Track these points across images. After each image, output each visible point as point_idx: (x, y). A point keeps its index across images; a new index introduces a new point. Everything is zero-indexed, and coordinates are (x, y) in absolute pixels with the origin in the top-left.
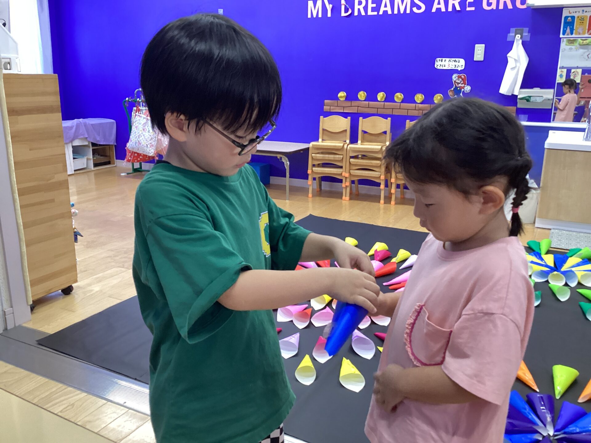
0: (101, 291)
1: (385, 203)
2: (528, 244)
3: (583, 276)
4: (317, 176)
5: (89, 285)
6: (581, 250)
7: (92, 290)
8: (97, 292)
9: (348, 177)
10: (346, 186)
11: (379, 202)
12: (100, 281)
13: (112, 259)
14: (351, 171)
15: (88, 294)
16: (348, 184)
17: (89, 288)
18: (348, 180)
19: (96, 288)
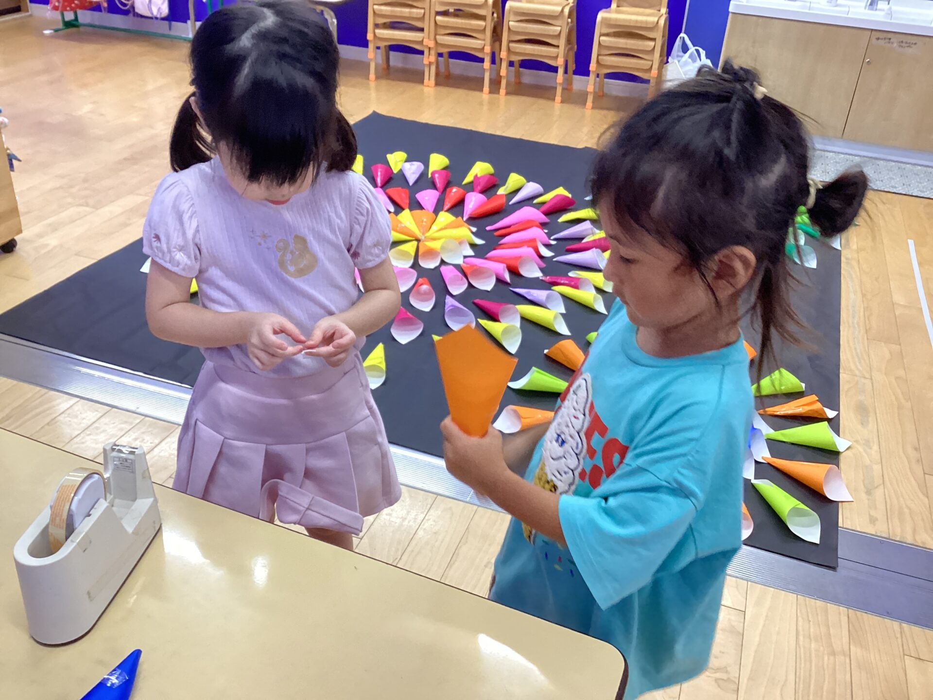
0: (61, 246)
1: (490, 92)
4: (383, 44)
5: (40, 236)
7: (47, 245)
8: (55, 247)
9: (432, 48)
10: (430, 62)
11: (482, 90)
12: (56, 230)
13: (65, 192)
14: (438, 37)
15: (43, 252)
16: (433, 58)
17: (40, 240)
18: (433, 52)
19: (52, 241)
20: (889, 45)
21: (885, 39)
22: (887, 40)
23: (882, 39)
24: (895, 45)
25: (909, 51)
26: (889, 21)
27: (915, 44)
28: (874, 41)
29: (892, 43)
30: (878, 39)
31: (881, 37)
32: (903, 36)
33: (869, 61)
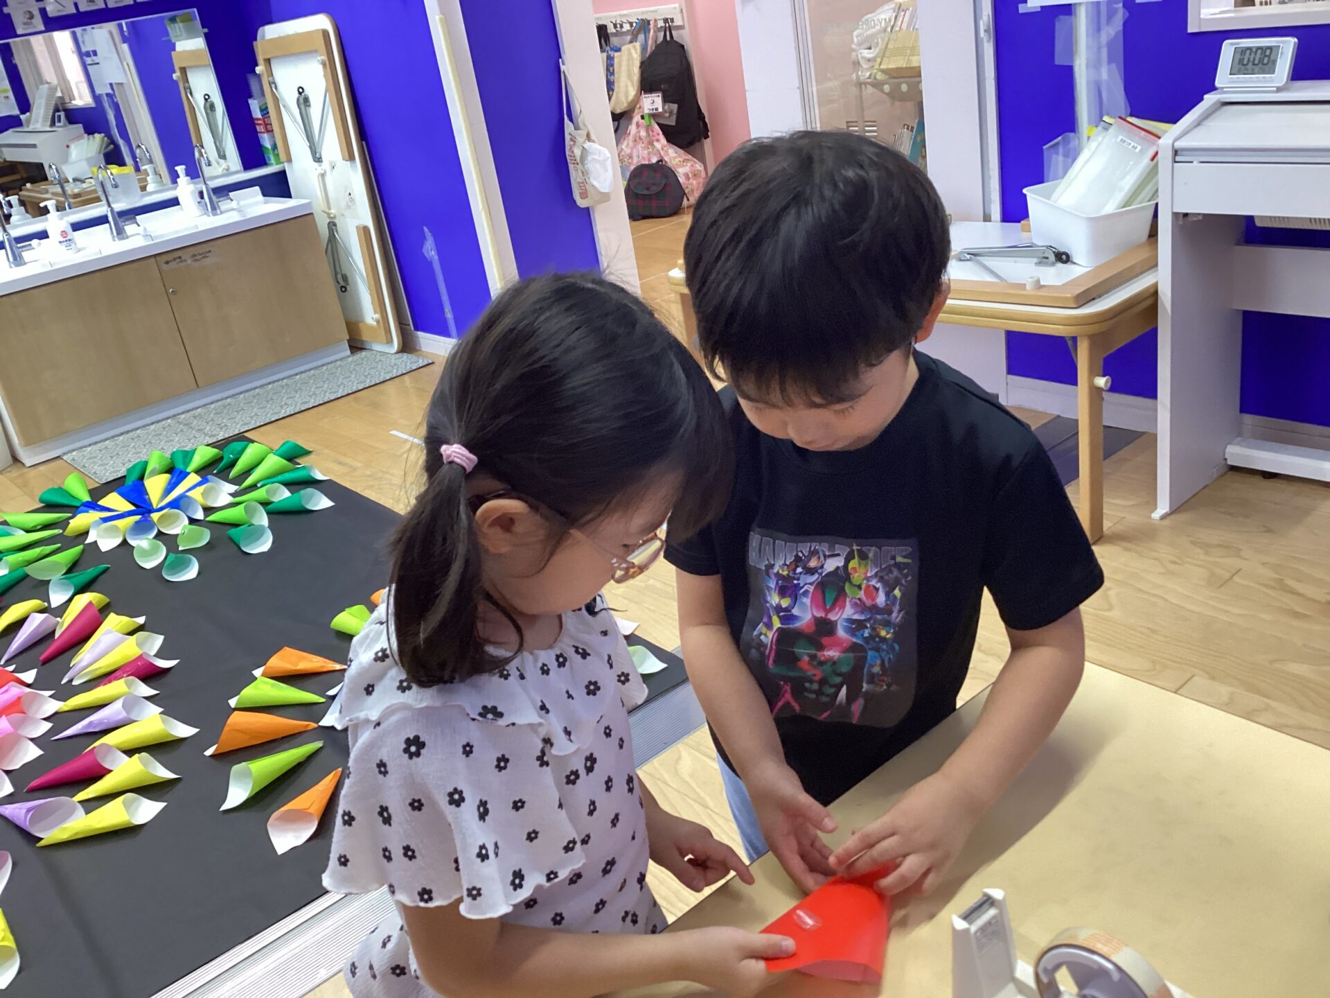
2: (41, 501)
3: (204, 494)
6: (146, 463)
20: (181, 264)
21: (174, 259)
22: (178, 260)
23: (171, 261)
24: (189, 261)
25: (207, 261)
26: (152, 242)
27: (210, 251)
28: (165, 267)
29: (185, 261)
30: (167, 263)
31: (169, 260)
32: (191, 249)
33: (173, 291)
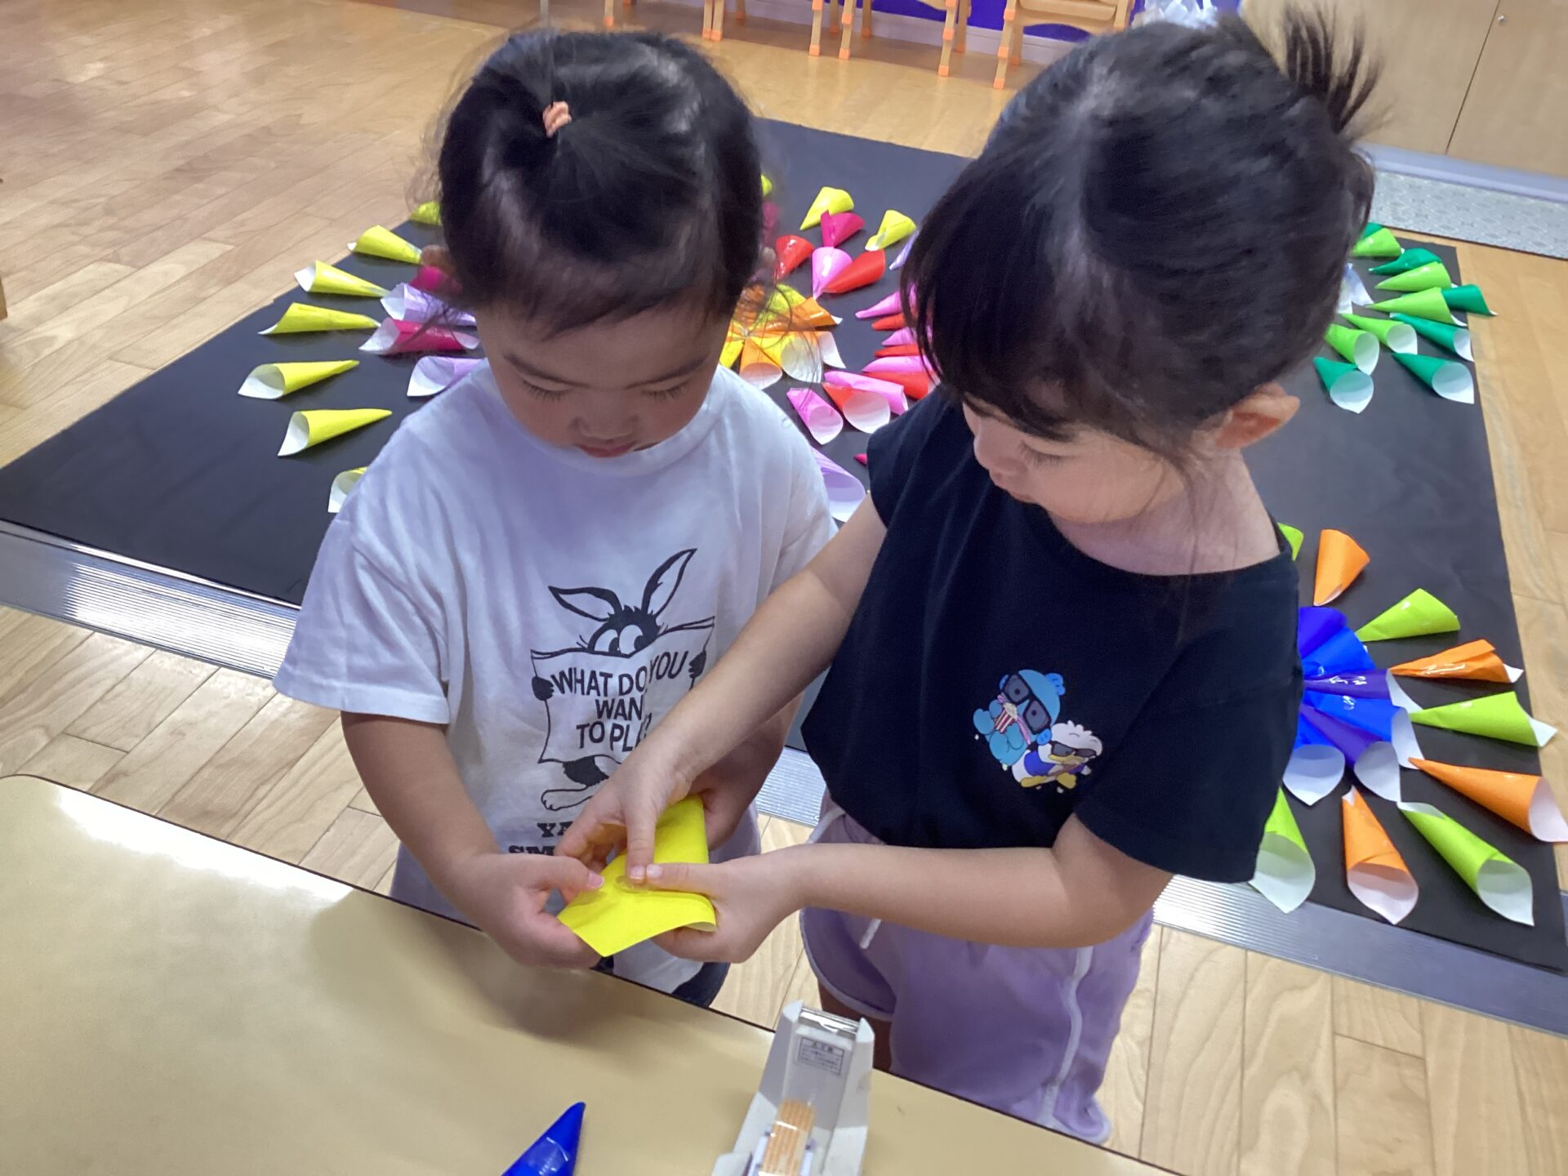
0: (80, 340)
1: (822, 53)
5: (38, 320)
7: (52, 339)
8: (69, 343)
11: (807, 49)
13: (73, 233)
15: (47, 352)
17: (39, 329)
19: (62, 330)
33: (1502, 21)
